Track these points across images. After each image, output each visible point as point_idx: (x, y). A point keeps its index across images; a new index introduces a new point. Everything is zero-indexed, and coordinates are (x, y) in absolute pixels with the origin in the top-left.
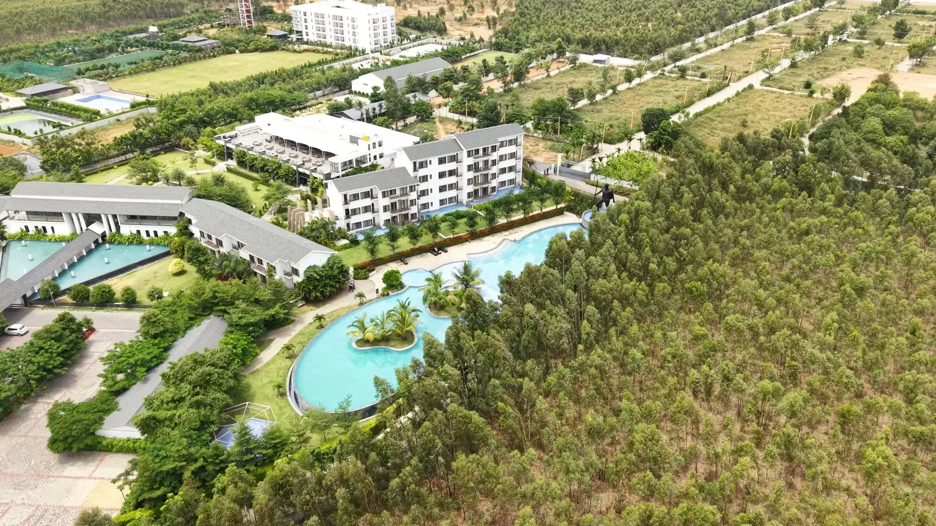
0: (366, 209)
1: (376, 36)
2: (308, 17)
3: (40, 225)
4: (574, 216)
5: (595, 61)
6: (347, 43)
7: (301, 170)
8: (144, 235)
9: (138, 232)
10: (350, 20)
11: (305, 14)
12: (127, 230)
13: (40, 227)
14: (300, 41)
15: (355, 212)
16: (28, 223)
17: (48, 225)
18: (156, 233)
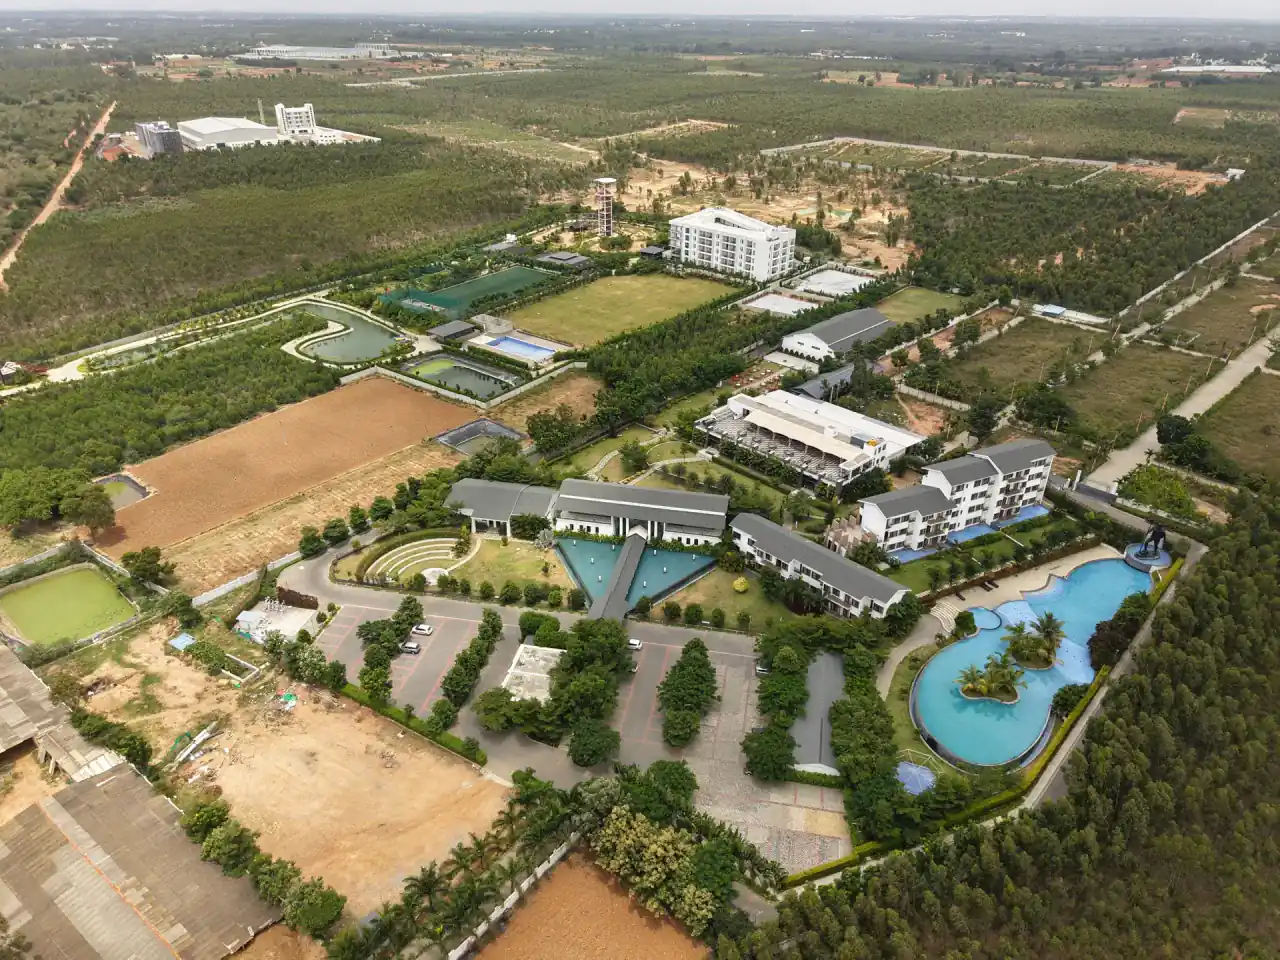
0: (903, 531)
1: (775, 263)
2: (692, 234)
3: (585, 525)
4: (1115, 550)
5: (1045, 314)
6: (737, 269)
7: (806, 473)
8: (684, 541)
9: (680, 539)
10: (745, 243)
11: (688, 230)
12: (668, 536)
13: (585, 527)
14: (675, 260)
15: (893, 535)
16: (573, 522)
17: (593, 526)
18: (696, 541)
